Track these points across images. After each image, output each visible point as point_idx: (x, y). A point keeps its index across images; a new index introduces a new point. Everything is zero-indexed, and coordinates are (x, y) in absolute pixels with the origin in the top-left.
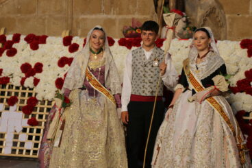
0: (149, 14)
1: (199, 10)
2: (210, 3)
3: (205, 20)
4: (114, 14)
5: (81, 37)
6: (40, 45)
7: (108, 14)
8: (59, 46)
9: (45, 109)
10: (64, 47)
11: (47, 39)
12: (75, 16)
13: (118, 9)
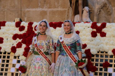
0: (67, 8)
1: (97, 5)
2: (103, 1)
3: (100, 11)
4: (46, 8)
5: (26, 22)
6: (2, 27)
7: (43, 8)
8: (13, 27)
9: (5, 65)
10: (16, 28)
11: (6, 24)
12: (23, 9)
13: (48, 5)
